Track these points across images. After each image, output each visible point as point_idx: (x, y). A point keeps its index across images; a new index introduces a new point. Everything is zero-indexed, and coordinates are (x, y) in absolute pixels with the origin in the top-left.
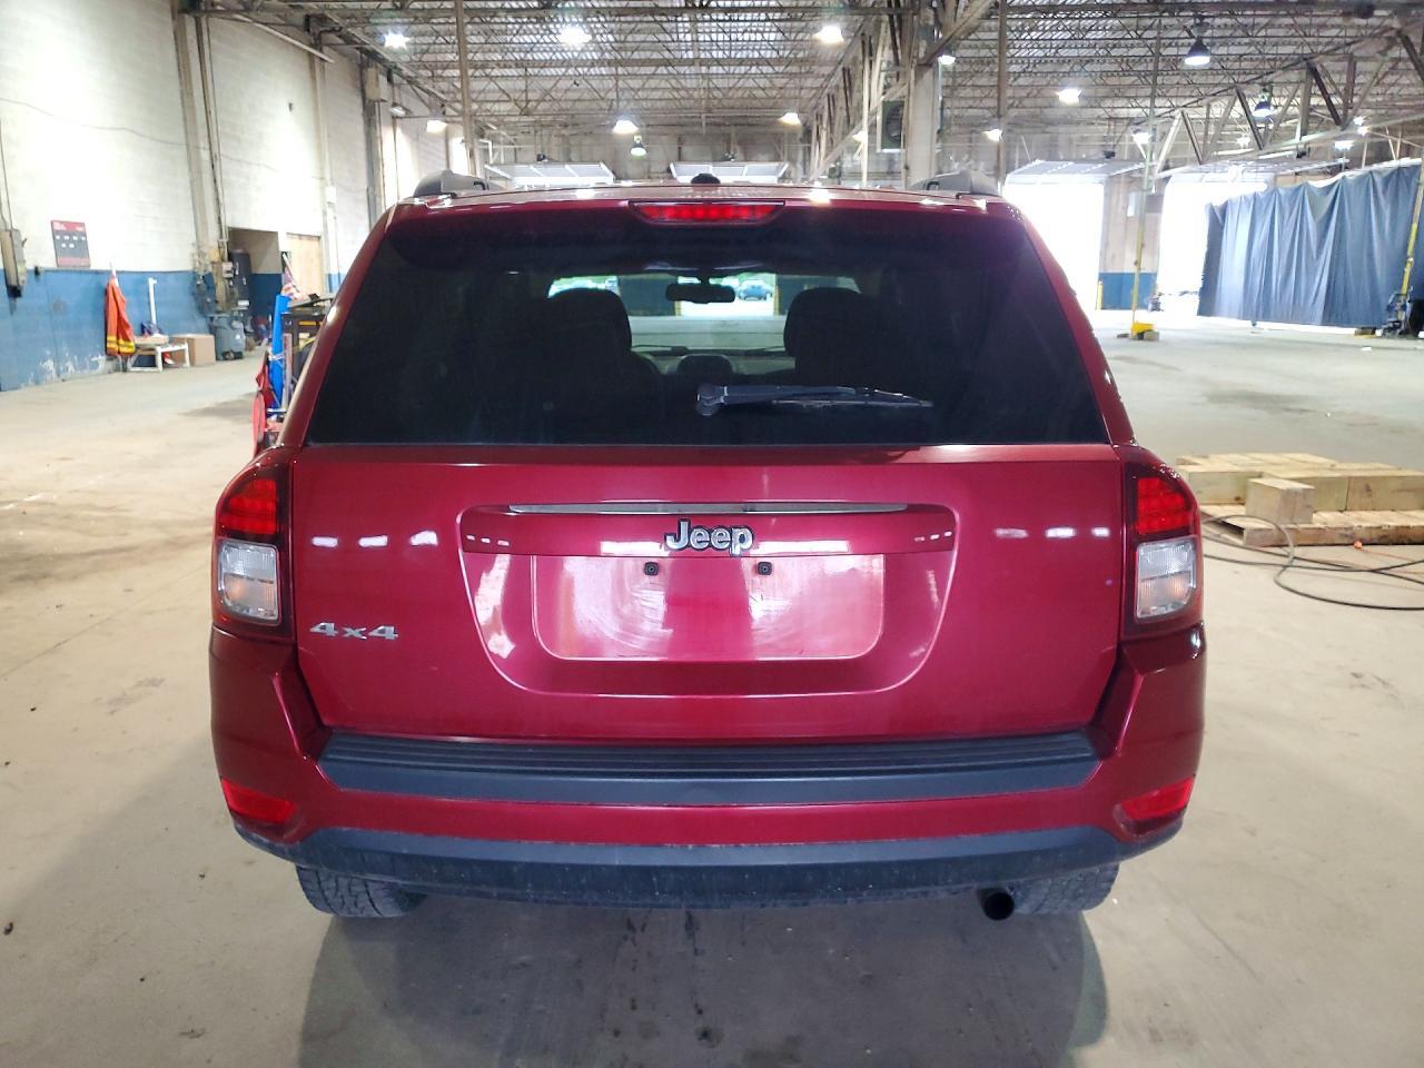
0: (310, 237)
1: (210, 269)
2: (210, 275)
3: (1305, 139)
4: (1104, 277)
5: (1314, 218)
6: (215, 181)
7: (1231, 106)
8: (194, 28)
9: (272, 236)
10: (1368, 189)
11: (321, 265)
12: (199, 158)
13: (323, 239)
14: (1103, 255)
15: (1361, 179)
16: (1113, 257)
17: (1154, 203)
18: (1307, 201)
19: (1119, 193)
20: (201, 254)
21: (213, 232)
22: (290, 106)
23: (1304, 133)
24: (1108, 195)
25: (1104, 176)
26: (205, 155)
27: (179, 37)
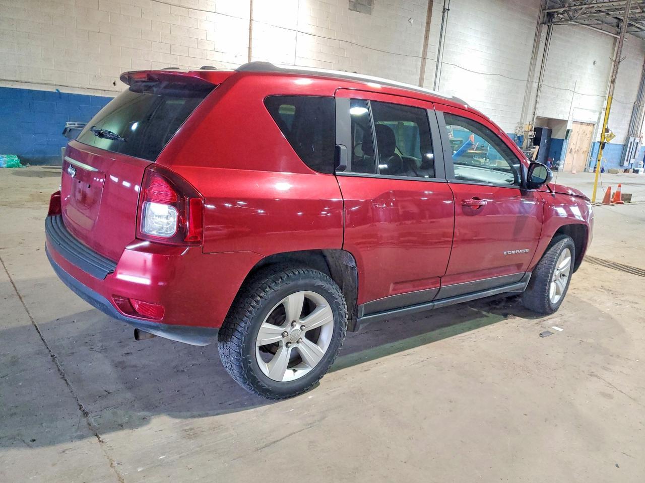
0: (588, 124)
1: (523, 134)
2: (522, 136)
6: (537, 96)
8: (546, 31)
9: (564, 122)
11: (592, 137)
12: (531, 87)
13: (596, 125)
20: (521, 127)
21: (529, 118)
22: (594, 62)
26: (535, 85)
27: (538, 35)
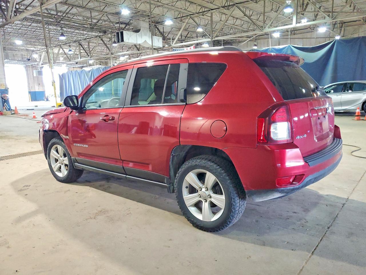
3: (81, 59)
4: (30, 92)
5: (88, 78)
7: (59, 50)
10: (99, 71)
14: (29, 87)
15: (97, 69)
16: (32, 87)
17: (40, 73)
18: (85, 74)
19: (30, 70)
23: (81, 58)
24: (27, 70)
25: (24, 65)
